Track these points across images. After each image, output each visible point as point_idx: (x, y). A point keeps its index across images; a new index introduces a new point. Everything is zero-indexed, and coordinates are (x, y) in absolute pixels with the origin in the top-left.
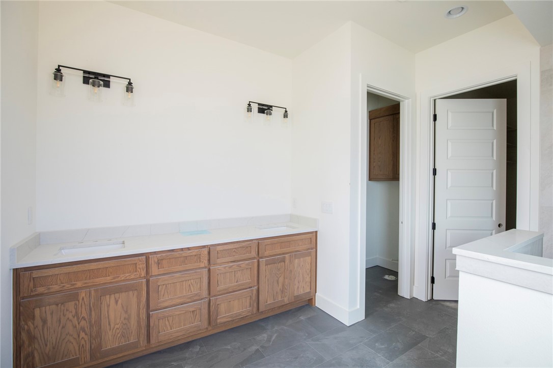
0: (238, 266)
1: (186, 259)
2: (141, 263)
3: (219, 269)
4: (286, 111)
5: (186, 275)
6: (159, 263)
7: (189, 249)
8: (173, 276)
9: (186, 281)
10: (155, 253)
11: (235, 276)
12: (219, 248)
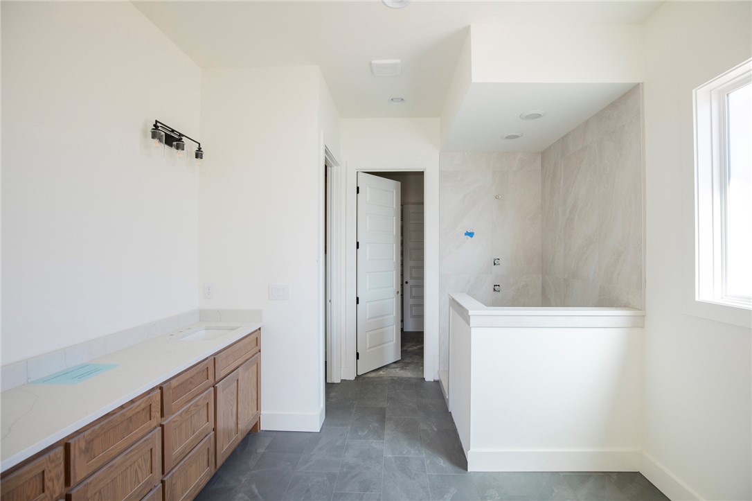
0: (195, 406)
1: (131, 421)
2: (53, 465)
3: (174, 420)
4: (200, 149)
5: (131, 454)
6: (88, 451)
7: (132, 401)
8: (112, 466)
9: (131, 465)
10: (78, 433)
11: (191, 423)
12: (174, 383)
